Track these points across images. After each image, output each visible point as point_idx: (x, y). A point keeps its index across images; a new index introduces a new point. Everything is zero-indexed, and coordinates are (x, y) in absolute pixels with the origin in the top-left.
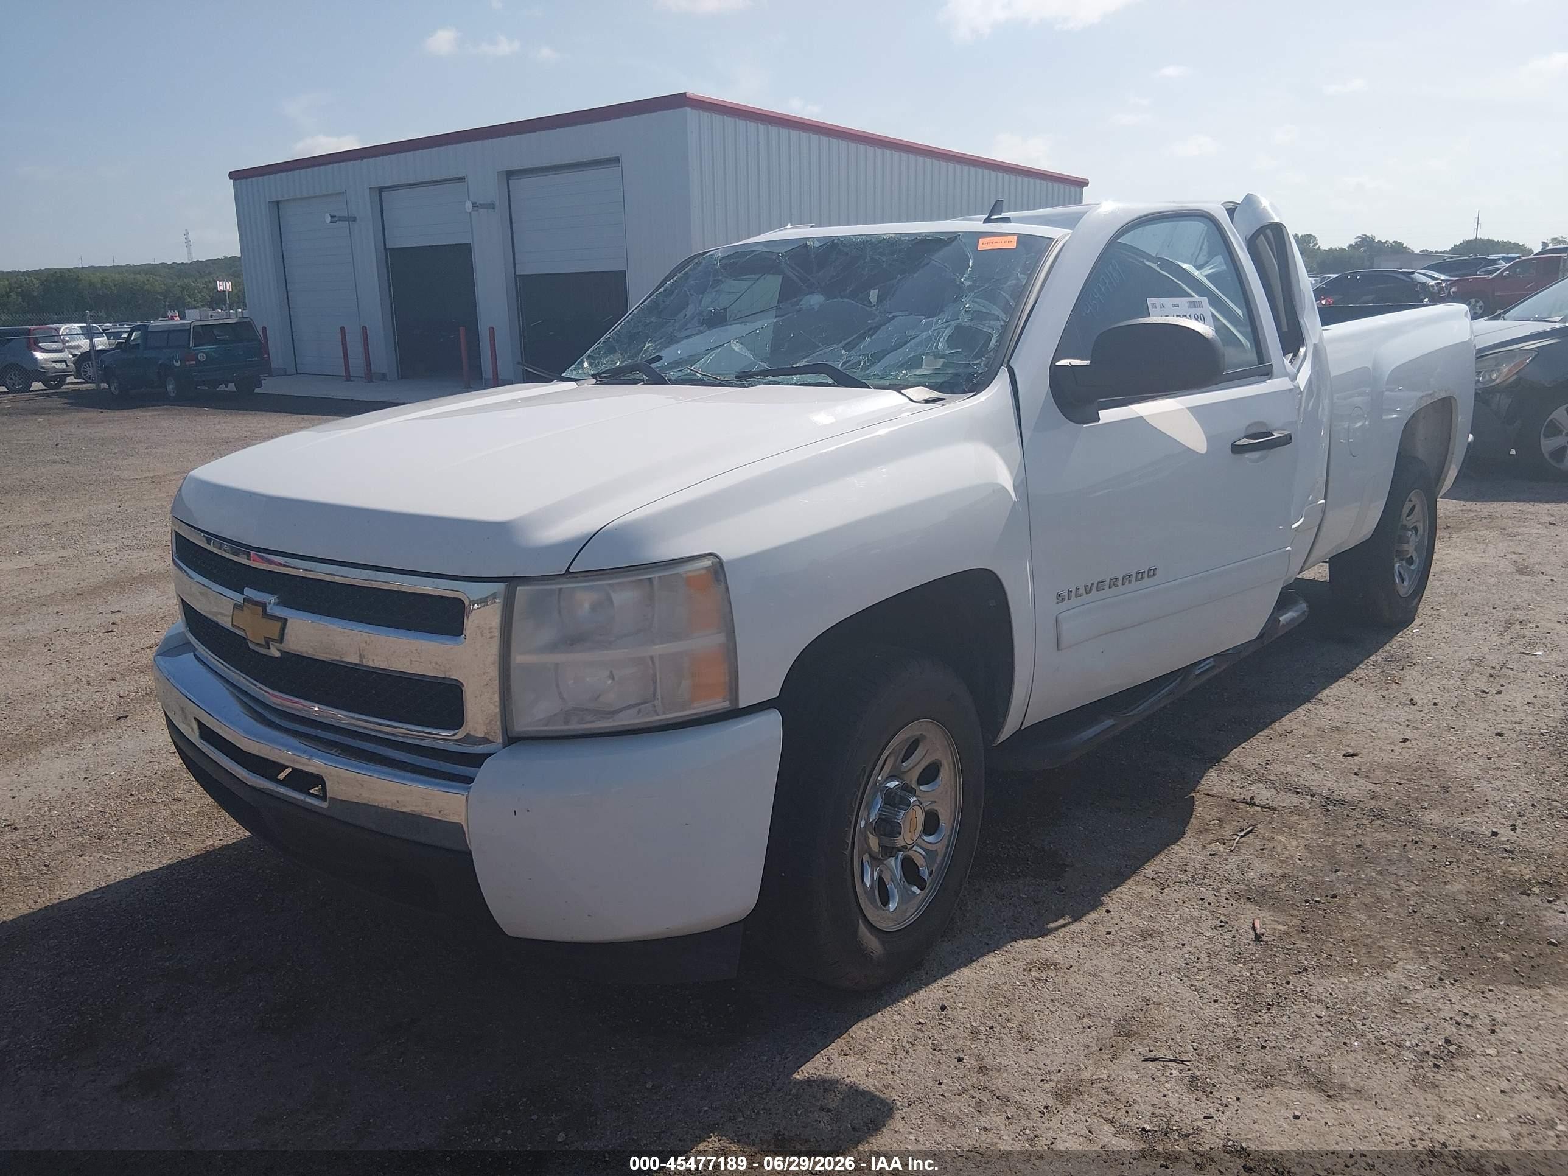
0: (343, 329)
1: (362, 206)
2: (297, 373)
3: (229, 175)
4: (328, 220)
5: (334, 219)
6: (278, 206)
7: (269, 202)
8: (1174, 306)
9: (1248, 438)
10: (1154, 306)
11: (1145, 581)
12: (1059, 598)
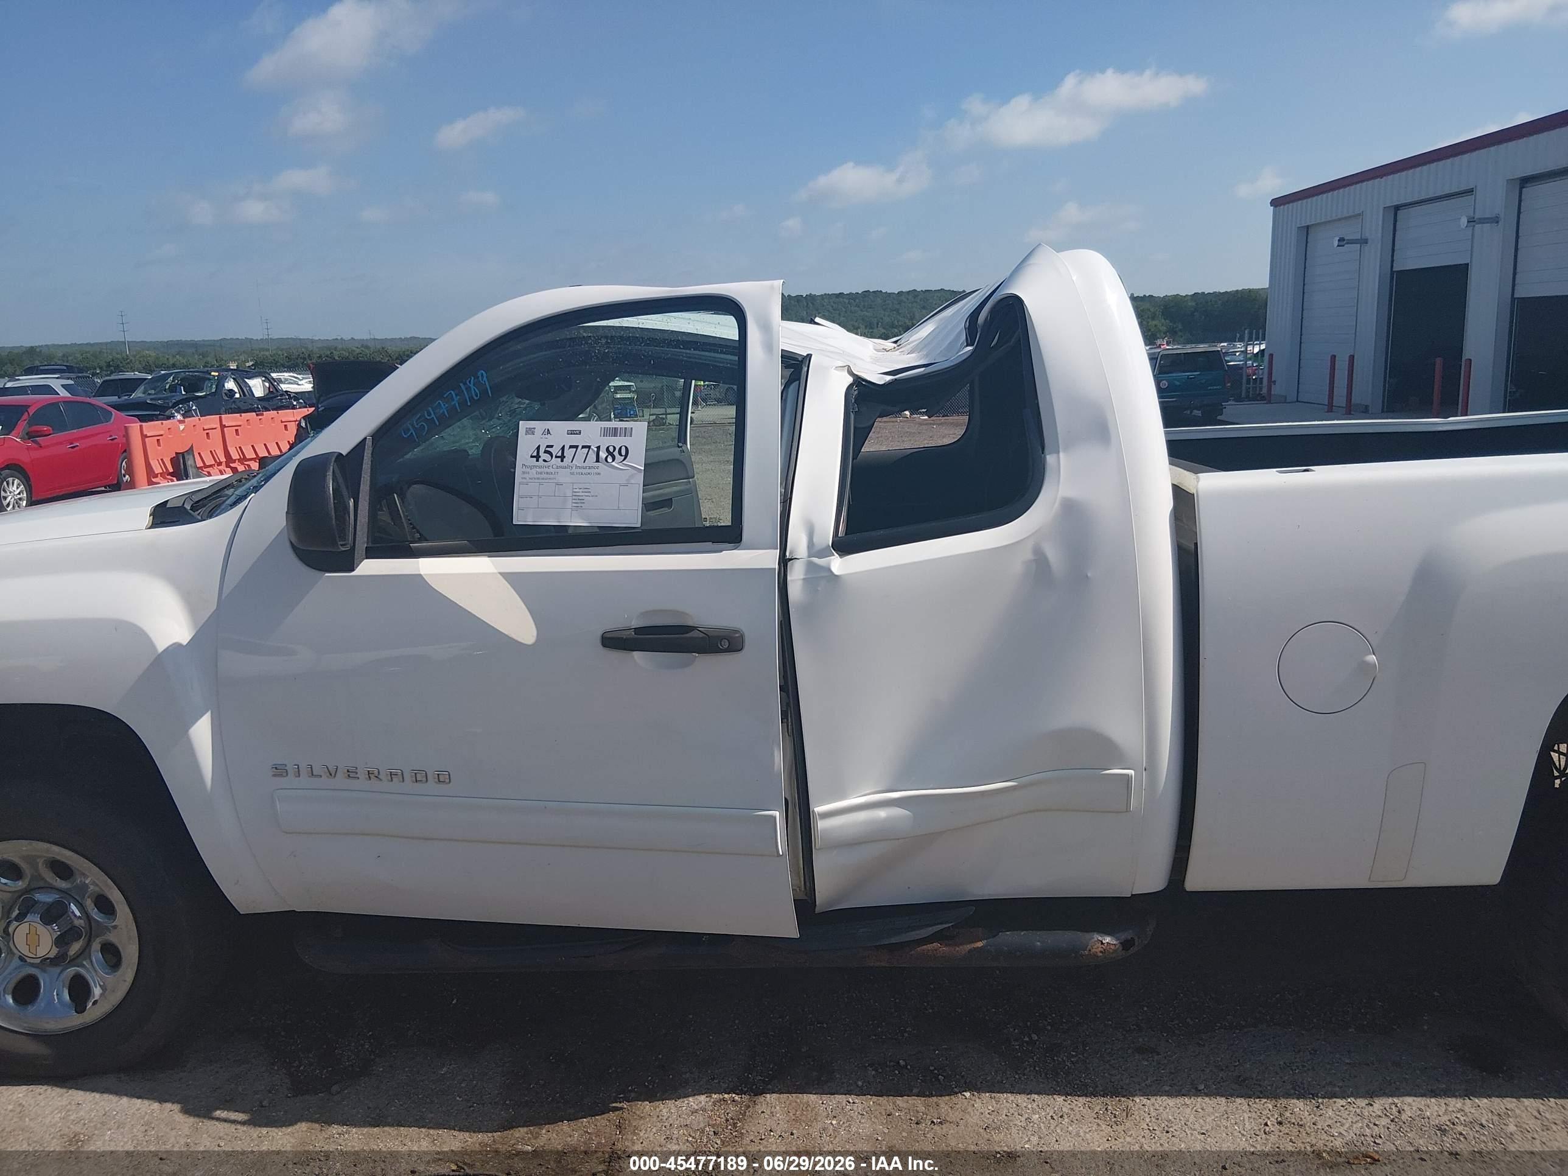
0: (1334, 357)
1: (1375, 227)
2: (1297, 401)
3: (1271, 203)
4: (1336, 243)
5: (1342, 243)
6: (1307, 231)
7: (1298, 228)
8: (572, 433)
9: (637, 630)
10: (530, 431)
11: (432, 786)
12: (279, 771)
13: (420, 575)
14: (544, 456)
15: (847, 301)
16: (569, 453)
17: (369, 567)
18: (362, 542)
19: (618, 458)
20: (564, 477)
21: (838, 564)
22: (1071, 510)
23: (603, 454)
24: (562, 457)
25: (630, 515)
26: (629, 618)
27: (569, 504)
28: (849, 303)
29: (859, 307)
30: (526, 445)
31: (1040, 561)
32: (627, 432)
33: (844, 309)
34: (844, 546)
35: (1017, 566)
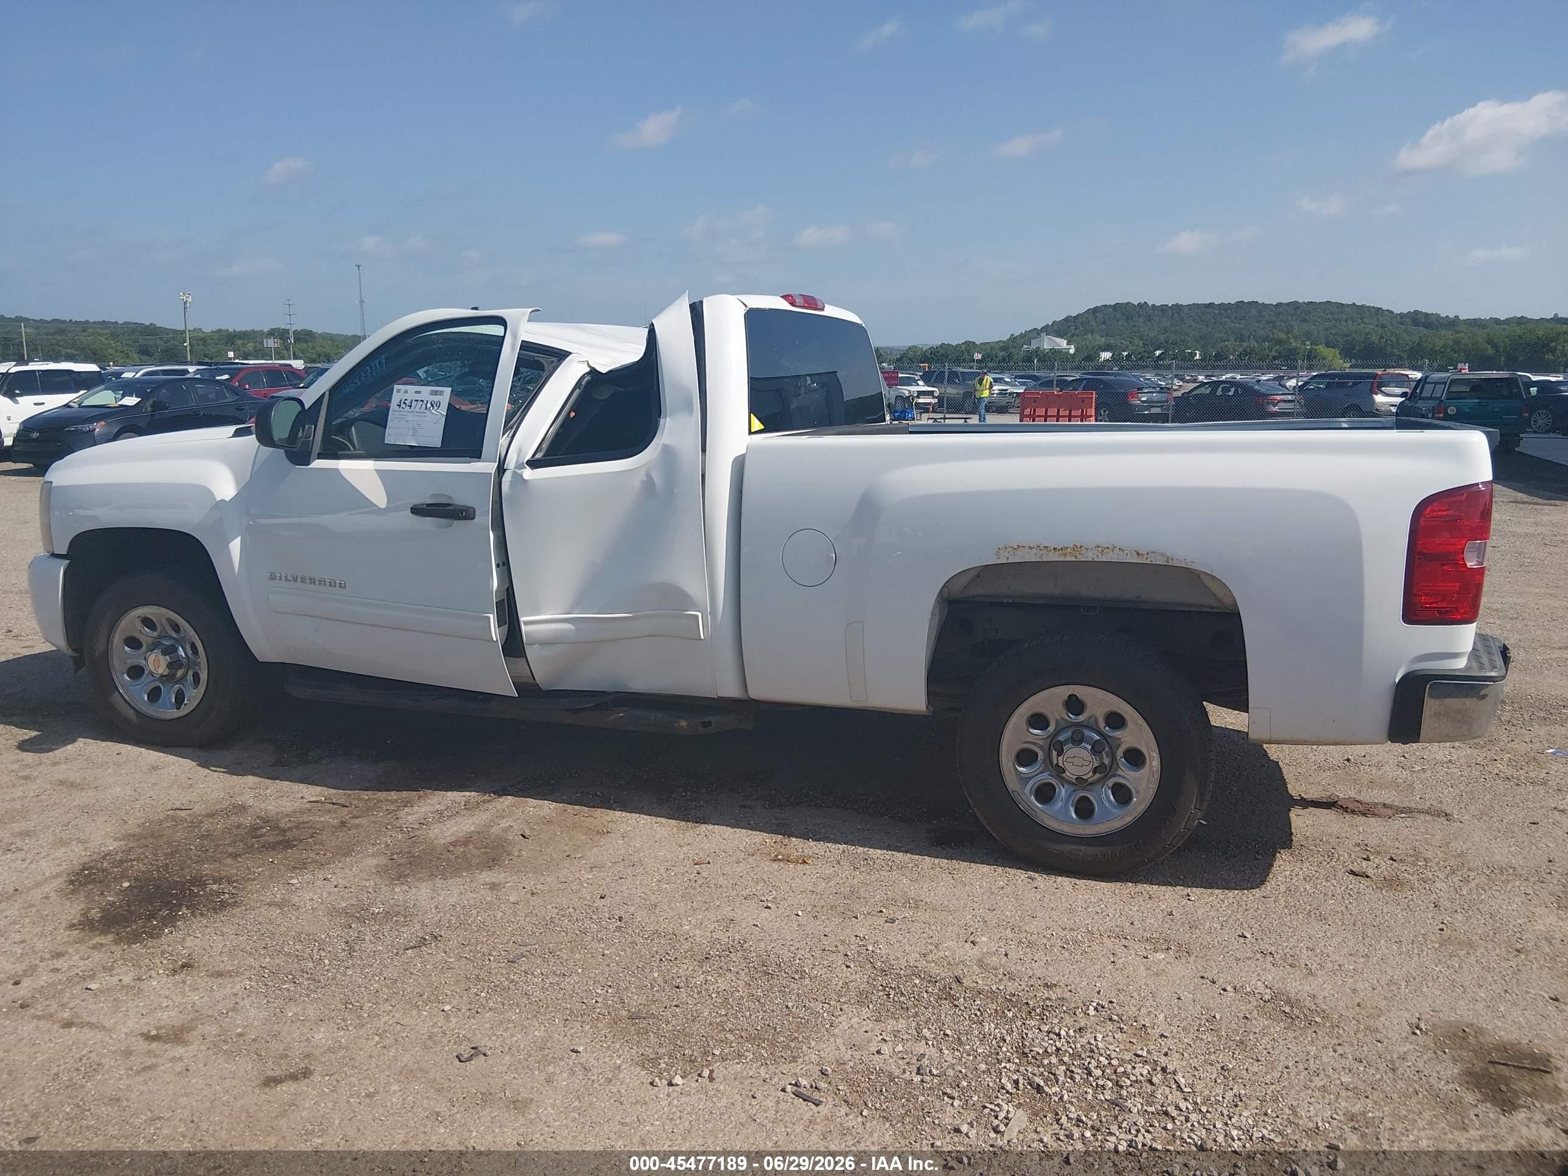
8: (417, 392)
9: (428, 505)
10: (399, 391)
11: (337, 589)
12: (272, 577)
13: (338, 469)
14: (403, 405)
15: (1217, 312)
16: (414, 404)
17: (318, 464)
18: (317, 448)
19: (436, 408)
20: (410, 417)
21: (528, 473)
22: (667, 450)
23: (429, 405)
24: (410, 406)
25: (436, 442)
26: (424, 498)
27: (411, 432)
28: (1219, 314)
29: (1230, 318)
30: (396, 398)
31: (649, 483)
32: (441, 393)
33: (1213, 320)
34: (534, 464)
35: (637, 482)
